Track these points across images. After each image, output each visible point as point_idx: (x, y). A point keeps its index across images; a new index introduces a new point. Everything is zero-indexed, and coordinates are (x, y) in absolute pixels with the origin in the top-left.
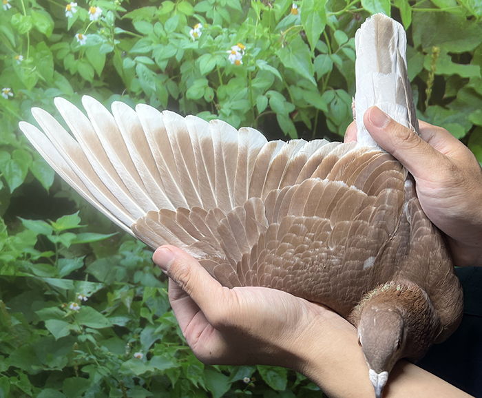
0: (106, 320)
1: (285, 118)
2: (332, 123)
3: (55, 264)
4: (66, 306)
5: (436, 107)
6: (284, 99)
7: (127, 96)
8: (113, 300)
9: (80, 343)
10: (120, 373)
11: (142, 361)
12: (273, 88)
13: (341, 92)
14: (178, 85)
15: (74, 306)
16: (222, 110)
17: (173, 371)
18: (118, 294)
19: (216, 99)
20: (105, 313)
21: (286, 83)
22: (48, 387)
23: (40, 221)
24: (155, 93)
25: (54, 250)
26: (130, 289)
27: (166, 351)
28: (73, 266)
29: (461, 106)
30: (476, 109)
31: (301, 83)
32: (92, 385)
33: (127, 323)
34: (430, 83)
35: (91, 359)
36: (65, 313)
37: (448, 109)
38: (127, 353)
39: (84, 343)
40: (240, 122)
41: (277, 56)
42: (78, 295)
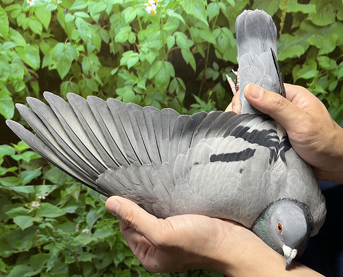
0: (60, 210)
1: (187, 51)
2: (219, 52)
3: (19, 175)
4: (29, 205)
5: (286, 35)
6: (187, 37)
7: (69, 43)
8: (65, 195)
9: (41, 230)
10: (72, 246)
11: (88, 235)
12: (178, 30)
13: (225, 29)
14: (108, 33)
15: (35, 204)
16: (141, 49)
17: (111, 238)
18: (69, 191)
19: (137, 41)
20: (59, 206)
21: (188, 26)
22: (18, 264)
23: (5, 146)
24: (91, 39)
25: (17, 166)
26: (78, 185)
27: (105, 225)
28: (33, 175)
29: (303, 33)
30: (312, 34)
31: (197, 25)
32: (52, 257)
33: (76, 210)
34: (283, 19)
35: (50, 240)
36: (28, 210)
37: (294, 35)
38: (77, 231)
39: (44, 229)
40: (154, 57)
41: (181, 6)
42: (38, 196)
